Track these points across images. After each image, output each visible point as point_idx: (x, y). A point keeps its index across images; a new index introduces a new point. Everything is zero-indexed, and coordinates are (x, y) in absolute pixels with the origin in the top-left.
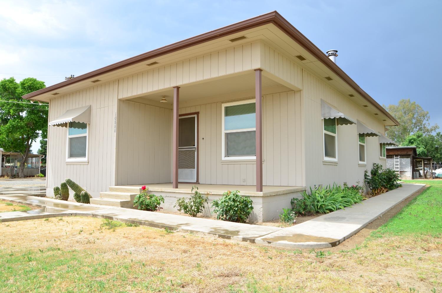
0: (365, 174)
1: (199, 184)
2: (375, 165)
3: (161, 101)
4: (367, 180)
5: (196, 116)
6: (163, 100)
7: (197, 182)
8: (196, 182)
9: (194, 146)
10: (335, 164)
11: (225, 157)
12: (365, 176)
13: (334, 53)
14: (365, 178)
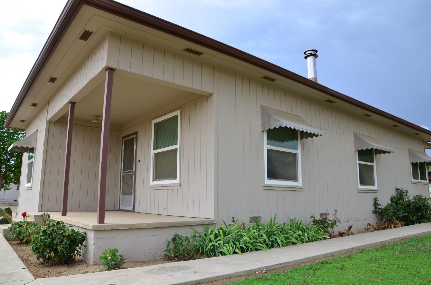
0: (375, 202)
1: (135, 212)
2: (398, 190)
3: (93, 121)
4: (378, 210)
5: (135, 136)
6: (95, 120)
7: (134, 211)
8: (132, 209)
9: (133, 169)
10: (298, 189)
11: (153, 181)
12: (374, 205)
13: (312, 53)
14: (376, 207)
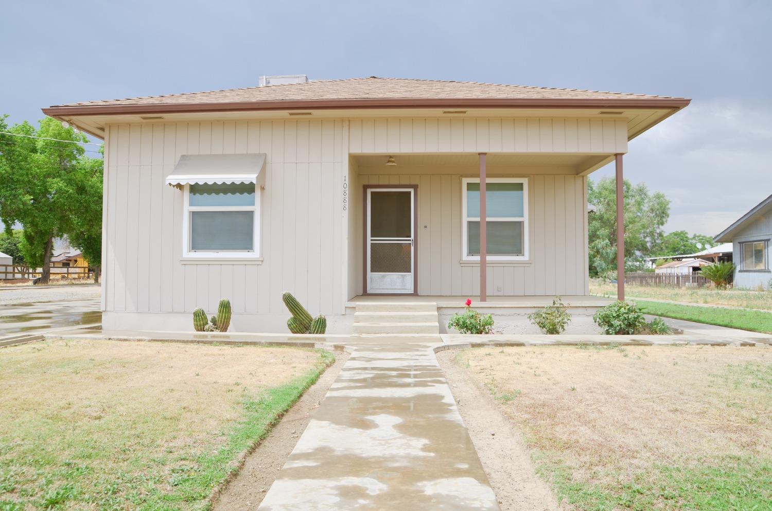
1: (418, 295)
3: (387, 164)
5: (412, 190)
6: (389, 161)
7: (415, 294)
8: (413, 292)
9: (410, 237)
11: (467, 255)
